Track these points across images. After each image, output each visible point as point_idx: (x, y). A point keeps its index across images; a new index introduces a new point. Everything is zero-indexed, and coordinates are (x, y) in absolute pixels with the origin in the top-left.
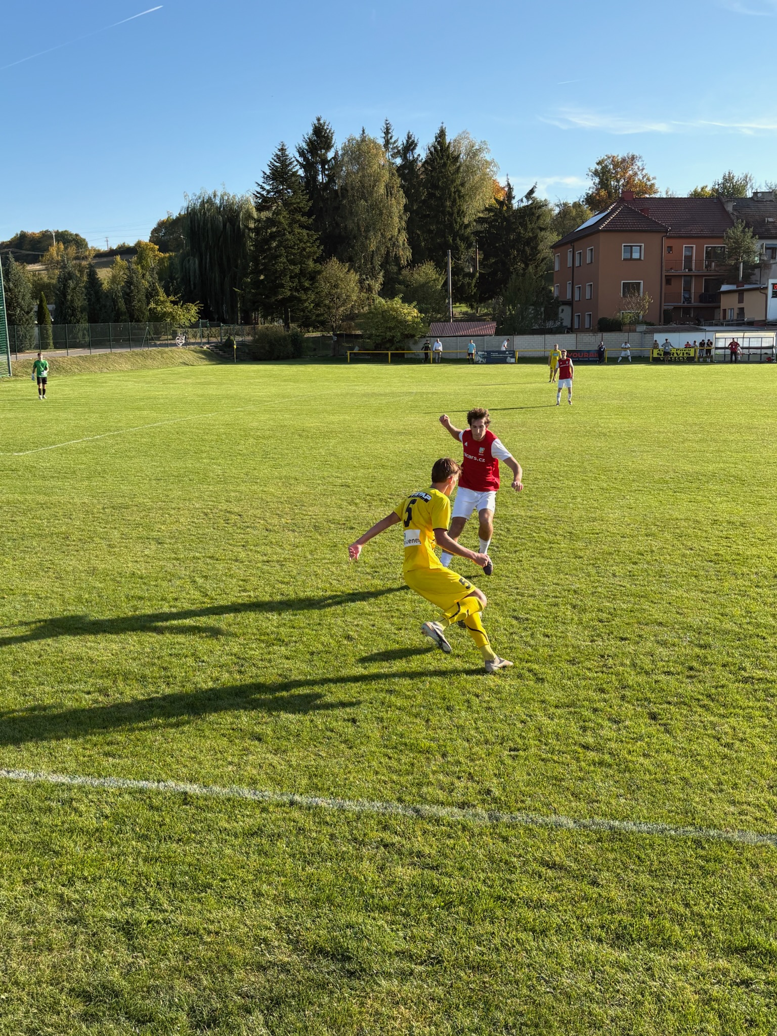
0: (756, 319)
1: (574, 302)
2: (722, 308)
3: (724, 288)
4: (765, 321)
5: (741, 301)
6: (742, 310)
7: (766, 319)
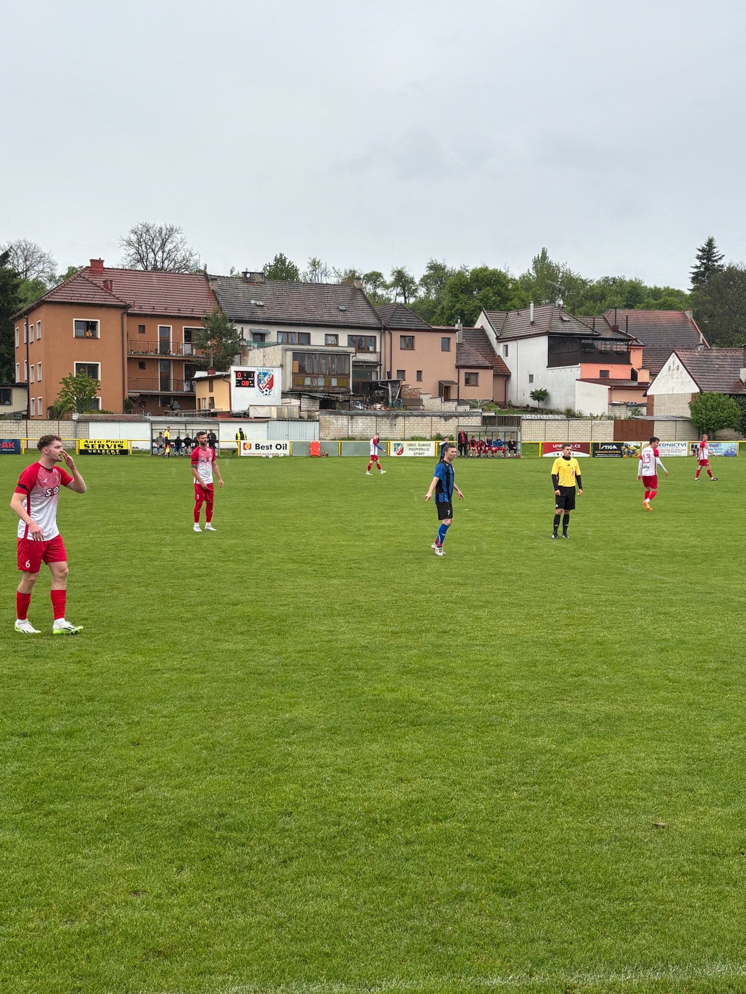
0: (224, 411)
1: (30, 384)
2: (197, 398)
3: (199, 374)
4: (229, 412)
5: (211, 390)
6: (212, 399)
7: (231, 411)
